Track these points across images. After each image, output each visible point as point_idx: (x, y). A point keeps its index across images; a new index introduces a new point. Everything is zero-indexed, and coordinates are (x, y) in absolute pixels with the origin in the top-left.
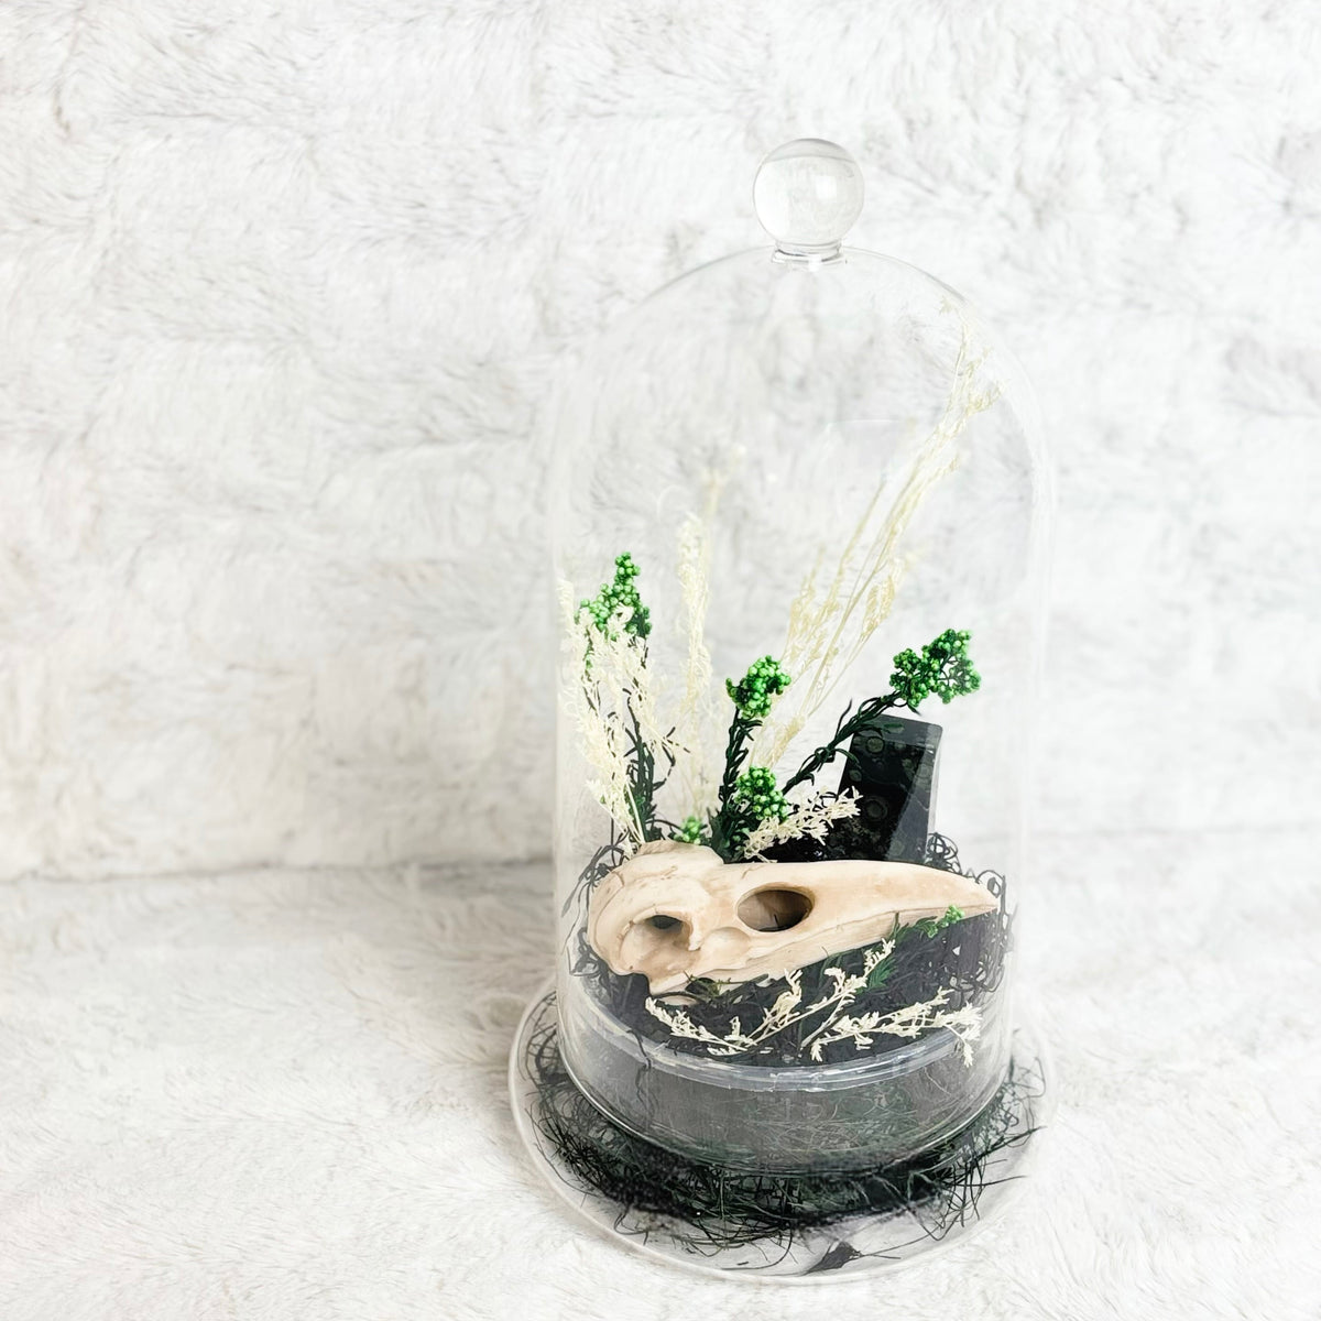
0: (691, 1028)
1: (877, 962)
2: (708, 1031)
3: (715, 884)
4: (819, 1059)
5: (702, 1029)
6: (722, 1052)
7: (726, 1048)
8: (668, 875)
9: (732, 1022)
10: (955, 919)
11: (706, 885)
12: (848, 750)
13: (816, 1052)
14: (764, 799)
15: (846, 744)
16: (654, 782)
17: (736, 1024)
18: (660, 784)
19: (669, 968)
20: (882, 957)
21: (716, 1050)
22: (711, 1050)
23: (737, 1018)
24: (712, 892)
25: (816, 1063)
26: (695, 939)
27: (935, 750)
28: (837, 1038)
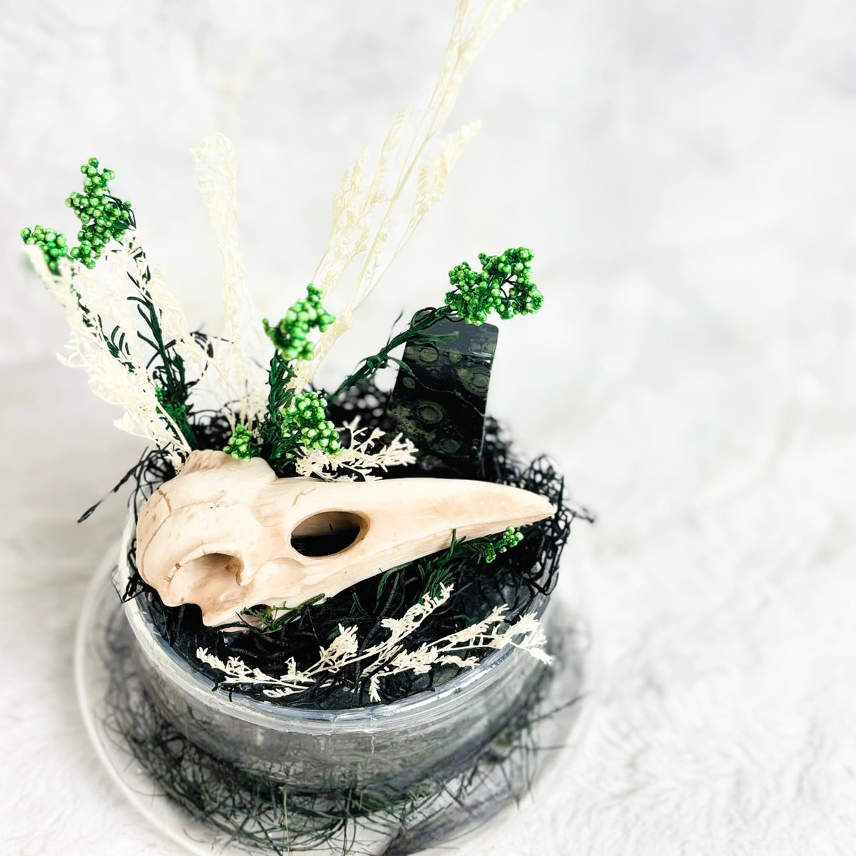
0: (245, 670)
1: (435, 607)
2: (263, 672)
3: (266, 510)
4: (378, 698)
5: (257, 671)
6: (278, 694)
7: (283, 689)
8: (216, 502)
9: (287, 662)
10: (512, 543)
11: (256, 510)
12: (401, 359)
13: (374, 694)
14: (313, 433)
15: (398, 352)
16: (187, 381)
17: (292, 665)
18: (192, 384)
19: (222, 598)
20: (440, 603)
21: (272, 692)
22: (266, 692)
23: (292, 659)
24: (264, 520)
25: (375, 703)
26: (246, 575)
27: (492, 359)
28: (395, 671)
